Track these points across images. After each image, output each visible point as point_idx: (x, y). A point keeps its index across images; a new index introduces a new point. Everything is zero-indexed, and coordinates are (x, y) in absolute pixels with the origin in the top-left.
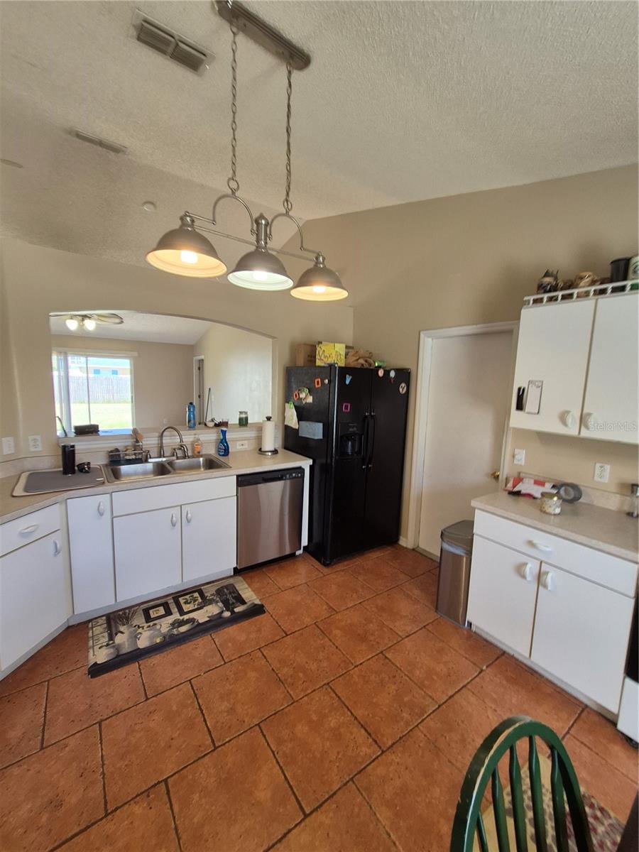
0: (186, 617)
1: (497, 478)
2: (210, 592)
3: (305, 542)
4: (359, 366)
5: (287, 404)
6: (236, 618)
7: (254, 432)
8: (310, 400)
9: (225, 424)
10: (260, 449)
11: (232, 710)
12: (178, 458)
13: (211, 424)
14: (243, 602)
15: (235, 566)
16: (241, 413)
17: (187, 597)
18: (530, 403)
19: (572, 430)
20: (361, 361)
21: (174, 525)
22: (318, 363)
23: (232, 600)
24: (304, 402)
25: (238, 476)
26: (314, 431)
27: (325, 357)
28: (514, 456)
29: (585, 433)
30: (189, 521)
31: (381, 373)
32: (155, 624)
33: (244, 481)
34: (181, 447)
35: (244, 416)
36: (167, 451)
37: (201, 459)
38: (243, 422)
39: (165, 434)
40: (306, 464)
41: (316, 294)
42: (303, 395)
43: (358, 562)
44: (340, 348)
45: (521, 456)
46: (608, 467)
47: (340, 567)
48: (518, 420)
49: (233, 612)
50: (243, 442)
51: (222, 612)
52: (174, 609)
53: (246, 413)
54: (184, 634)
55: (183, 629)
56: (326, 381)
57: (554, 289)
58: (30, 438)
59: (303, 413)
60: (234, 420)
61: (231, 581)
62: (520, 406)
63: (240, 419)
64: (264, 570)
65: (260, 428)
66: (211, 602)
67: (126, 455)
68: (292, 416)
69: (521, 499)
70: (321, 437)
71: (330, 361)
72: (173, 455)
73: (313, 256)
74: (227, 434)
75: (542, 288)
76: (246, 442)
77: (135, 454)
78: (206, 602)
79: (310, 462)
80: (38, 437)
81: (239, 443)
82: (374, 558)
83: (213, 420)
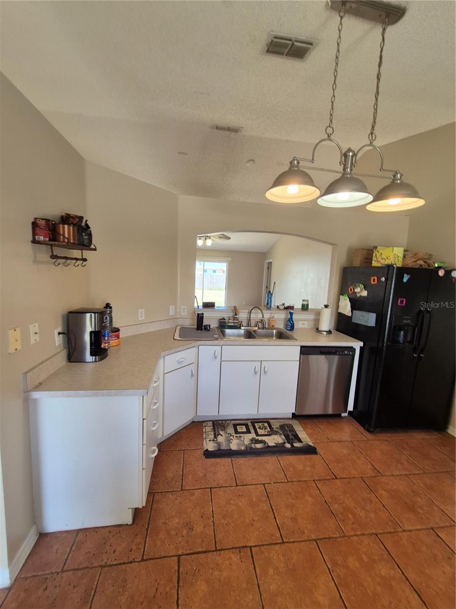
0: (260, 438)
2: (276, 425)
3: (350, 407)
4: (417, 267)
5: (341, 296)
6: (295, 451)
7: (312, 316)
8: (365, 293)
9: (292, 308)
10: (317, 329)
11: (294, 519)
12: (259, 328)
13: (282, 307)
14: (300, 441)
15: (294, 412)
16: (303, 300)
17: (260, 424)
20: (421, 262)
21: (256, 373)
22: (374, 264)
23: (291, 437)
24: (358, 295)
25: (302, 347)
26: (369, 319)
27: (382, 259)
30: (265, 373)
31: (441, 273)
32: (240, 437)
33: (306, 351)
34: (262, 321)
35: (305, 303)
36: (253, 323)
37: (274, 331)
38: (305, 308)
39: (253, 311)
40: (357, 345)
41: (390, 206)
42: (357, 290)
43: (401, 437)
44: (399, 251)
47: (385, 436)
49: (292, 446)
50: (304, 322)
51: (285, 443)
52: (252, 431)
53: (307, 301)
54: (259, 450)
55: (259, 446)
56: (383, 279)
58: (182, 307)
59: (356, 304)
60: (298, 306)
61: (290, 422)
63: (303, 305)
64: (315, 420)
65: (318, 313)
66: (276, 433)
67: (229, 322)
68: (346, 305)
70: (374, 325)
71: (388, 262)
72: (256, 326)
73: (391, 175)
74: (293, 315)
76: (306, 323)
77: (234, 323)
78: (272, 432)
79: (361, 344)
80: (185, 307)
81: (300, 322)
82: (418, 438)
83: (283, 304)
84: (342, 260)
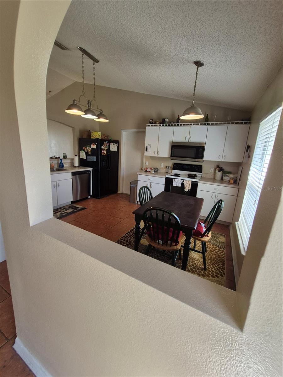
0: (63, 212)
1: (142, 169)
2: (66, 208)
3: (91, 194)
5: (80, 151)
6: (79, 211)
7: (70, 160)
8: (90, 149)
9: (59, 158)
10: (73, 166)
13: (55, 158)
14: (79, 208)
15: (72, 200)
16: (64, 154)
17: (60, 209)
18: (148, 150)
19: (156, 155)
20: (106, 138)
21: (54, 187)
22: (92, 138)
24: (88, 150)
25: (72, 173)
26: (94, 159)
27: (95, 136)
28: (146, 163)
29: (158, 156)
30: (59, 186)
38: (65, 157)
40: (91, 169)
41: (101, 120)
42: (87, 148)
44: (99, 133)
45: (147, 163)
46: (163, 163)
48: (146, 154)
49: (77, 210)
50: (66, 164)
51: (74, 210)
53: (66, 154)
56: (96, 144)
57: (152, 123)
59: (88, 154)
60: (62, 157)
61: (72, 205)
62: (146, 151)
63: (64, 156)
65: (72, 160)
66: (69, 209)
68: (83, 155)
69: (147, 172)
70: (96, 161)
71: (96, 137)
73: (100, 110)
74: (62, 161)
75: (150, 123)
76: (68, 164)
78: (66, 210)
79: (92, 169)
83: (55, 156)
84: (77, 135)
